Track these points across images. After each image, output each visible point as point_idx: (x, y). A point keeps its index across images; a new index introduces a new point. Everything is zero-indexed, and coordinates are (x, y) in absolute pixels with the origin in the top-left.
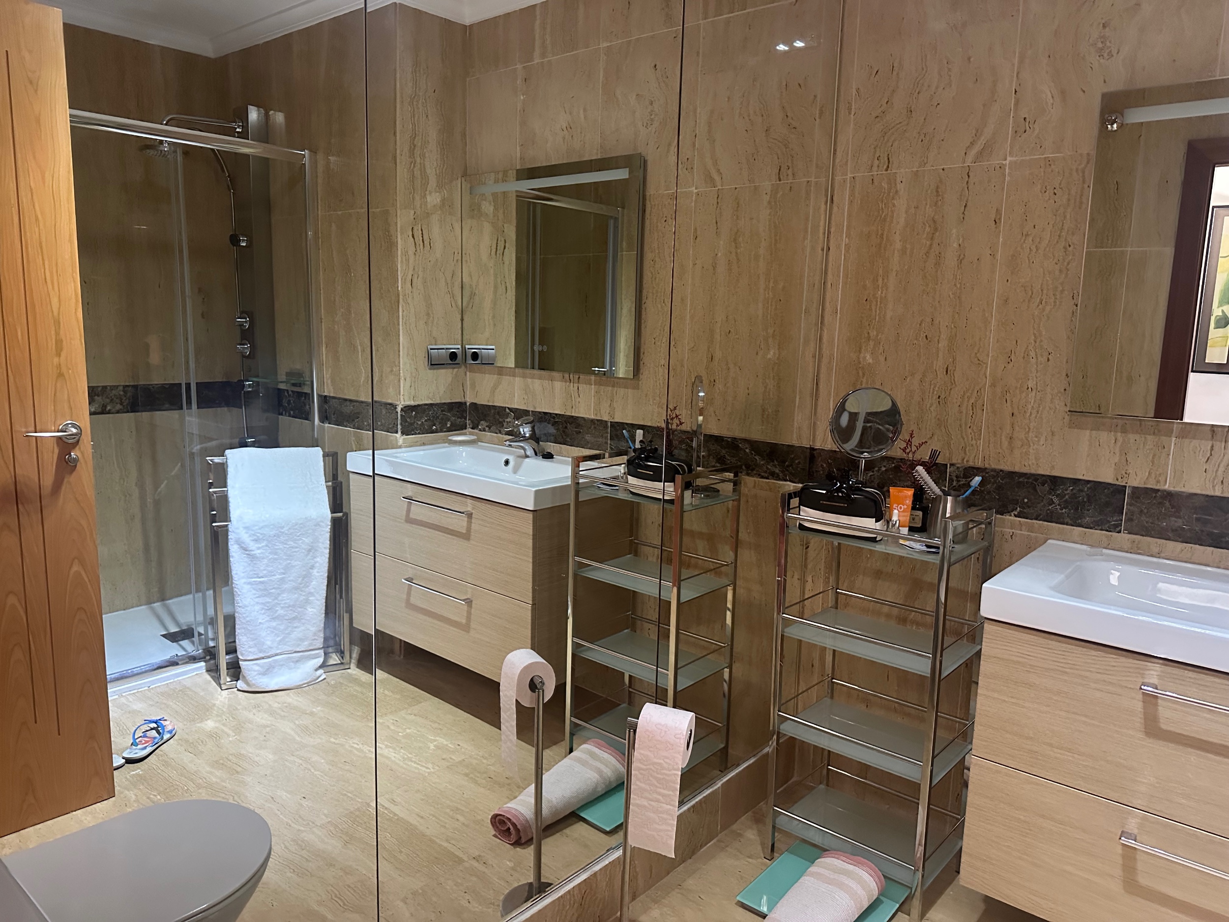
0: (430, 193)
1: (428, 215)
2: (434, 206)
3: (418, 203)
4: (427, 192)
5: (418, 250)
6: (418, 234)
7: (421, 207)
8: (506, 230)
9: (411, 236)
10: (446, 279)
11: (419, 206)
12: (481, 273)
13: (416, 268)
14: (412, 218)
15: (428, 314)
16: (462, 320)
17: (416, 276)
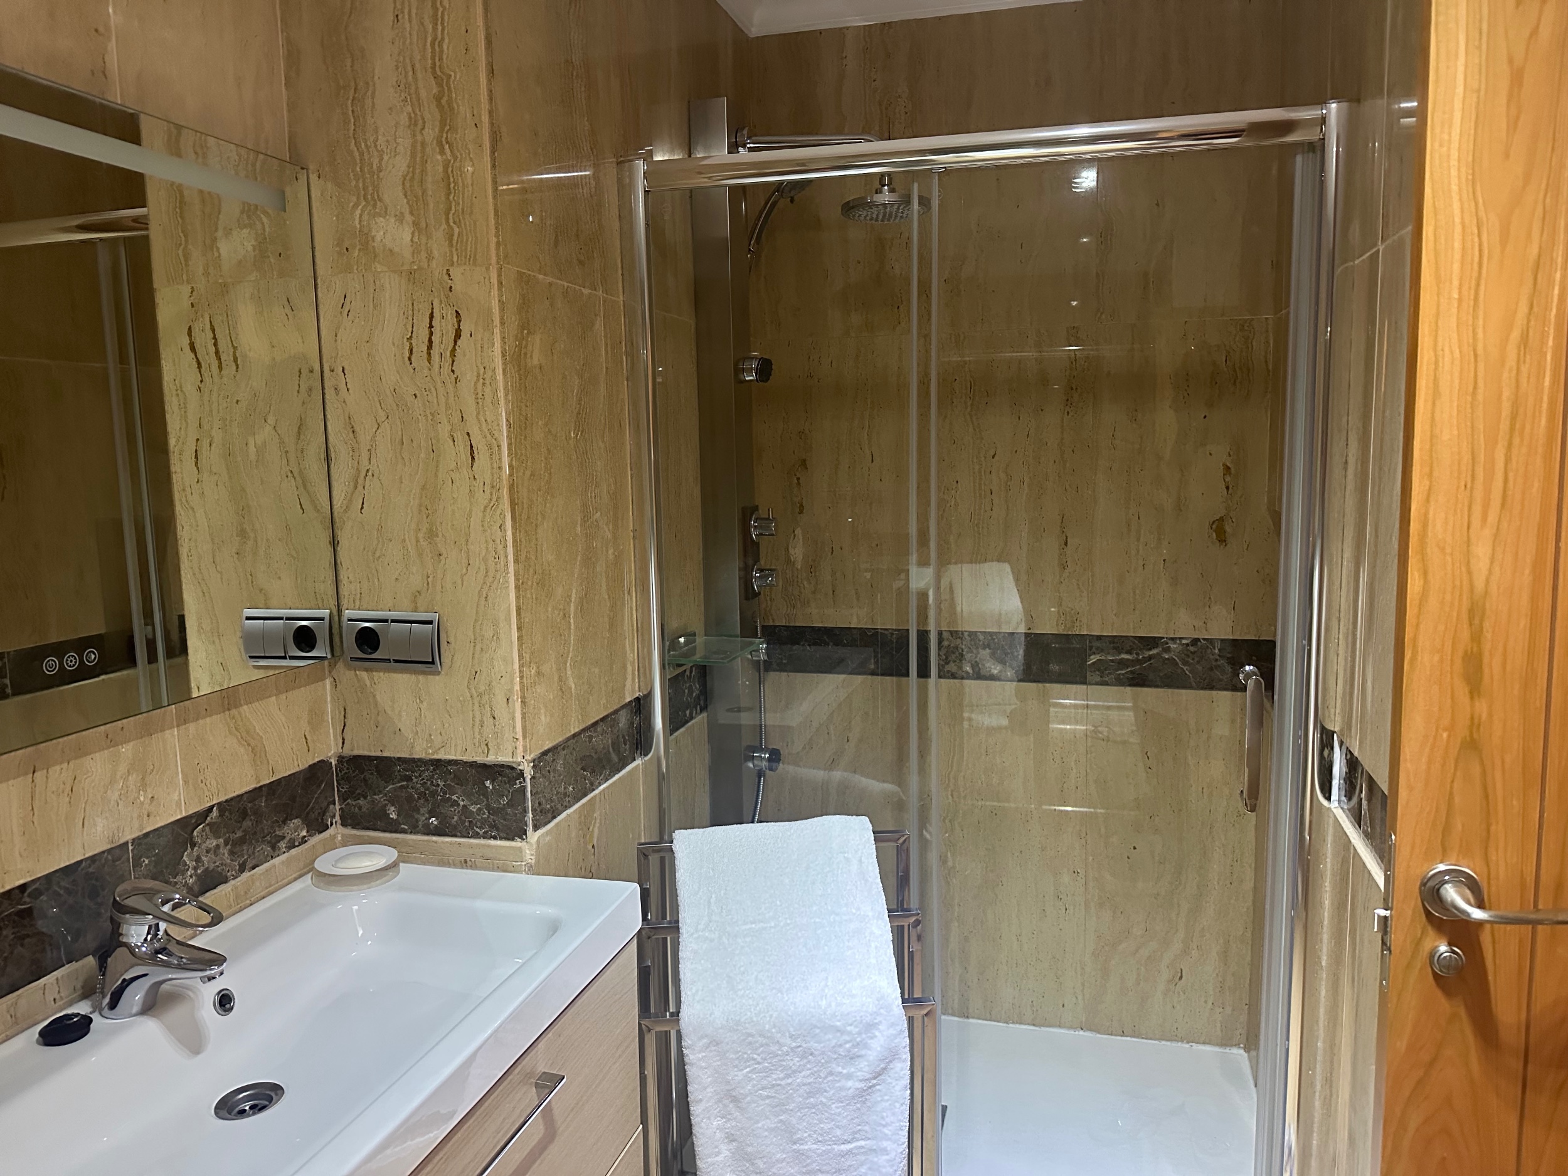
0: (228, 232)
1: (224, 289)
2: (240, 262)
3: (198, 262)
4: (220, 233)
5: (207, 379)
6: (203, 340)
7: (206, 274)
8: (458, 286)
9: (187, 349)
10: (282, 442)
11: (201, 270)
12: (382, 415)
13: (204, 423)
14: (186, 303)
15: (242, 534)
16: (334, 543)
17: (205, 443)
